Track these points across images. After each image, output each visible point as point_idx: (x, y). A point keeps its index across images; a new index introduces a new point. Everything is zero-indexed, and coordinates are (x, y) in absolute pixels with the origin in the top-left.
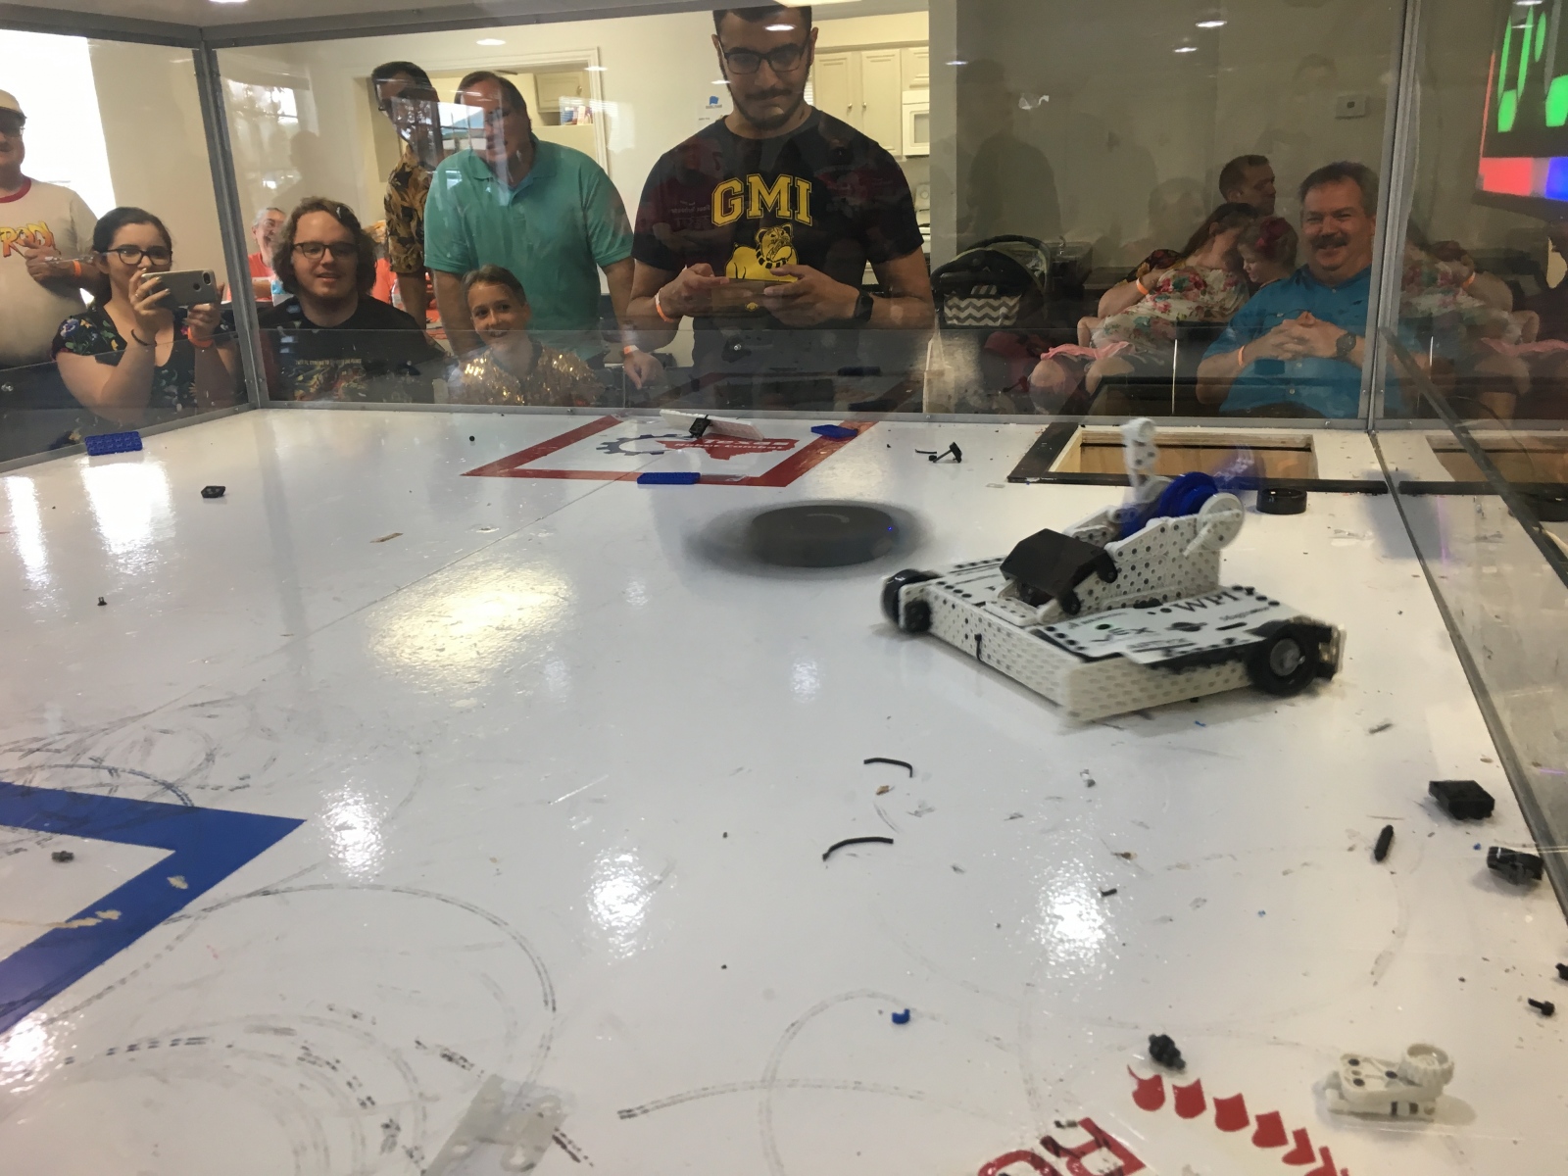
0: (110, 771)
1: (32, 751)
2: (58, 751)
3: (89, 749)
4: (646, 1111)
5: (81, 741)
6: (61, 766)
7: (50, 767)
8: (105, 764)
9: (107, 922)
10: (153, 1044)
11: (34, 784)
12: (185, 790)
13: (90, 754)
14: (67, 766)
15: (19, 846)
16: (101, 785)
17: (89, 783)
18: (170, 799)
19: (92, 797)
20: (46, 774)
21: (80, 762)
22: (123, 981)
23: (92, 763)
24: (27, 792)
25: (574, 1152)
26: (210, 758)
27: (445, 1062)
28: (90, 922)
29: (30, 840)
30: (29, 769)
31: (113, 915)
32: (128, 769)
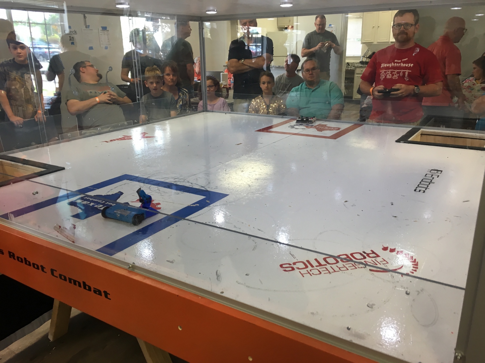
1: (175, 179)
2: (180, 179)
3: (186, 179)
4: (293, 240)
5: (184, 178)
6: (182, 182)
7: (180, 182)
8: (190, 182)
9: (197, 206)
12: (206, 188)
15: (178, 193)
16: (190, 185)
17: (188, 185)
18: (203, 189)
19: (189, 187)
20: (179, 183)
21: (185, 181)
22: (202, 214)
23: (187, 182)
24: (176, 185)
27: (258, 230)
28: (194, 206)
30: (176, 181)
31: (198, 205)
32: (194, 183)
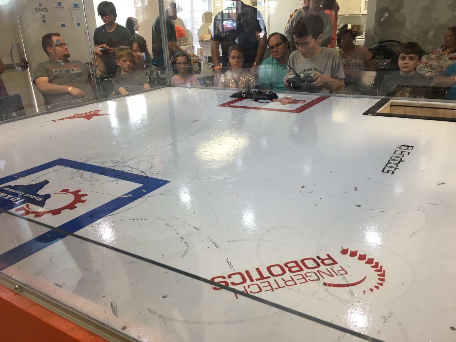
0: (131, 168)
1: (115, 163)
2: (121, 163)
3: (127, 163)
4: (233, 241)
5: (125, 161)
6: (121, 166)
7: (119, 166)
8: (130, 166)
10: (138, 219)
11: (115, 169)
12: (146, 173)
13: (127, 164)
14: (122, 166)
15: (112, 181)
16: (129, 170)
17: (126, 170)
18: (143, 174)
19: (127, 173)
21: (125, 166)
22: (132, 208)
23: (128, 166)
24: (114, 170)
25: (217, 246)
26: (152, 167)
27: (194, 228)
29: (115, 180)
30: (115, 166)
32: (135, 168)
